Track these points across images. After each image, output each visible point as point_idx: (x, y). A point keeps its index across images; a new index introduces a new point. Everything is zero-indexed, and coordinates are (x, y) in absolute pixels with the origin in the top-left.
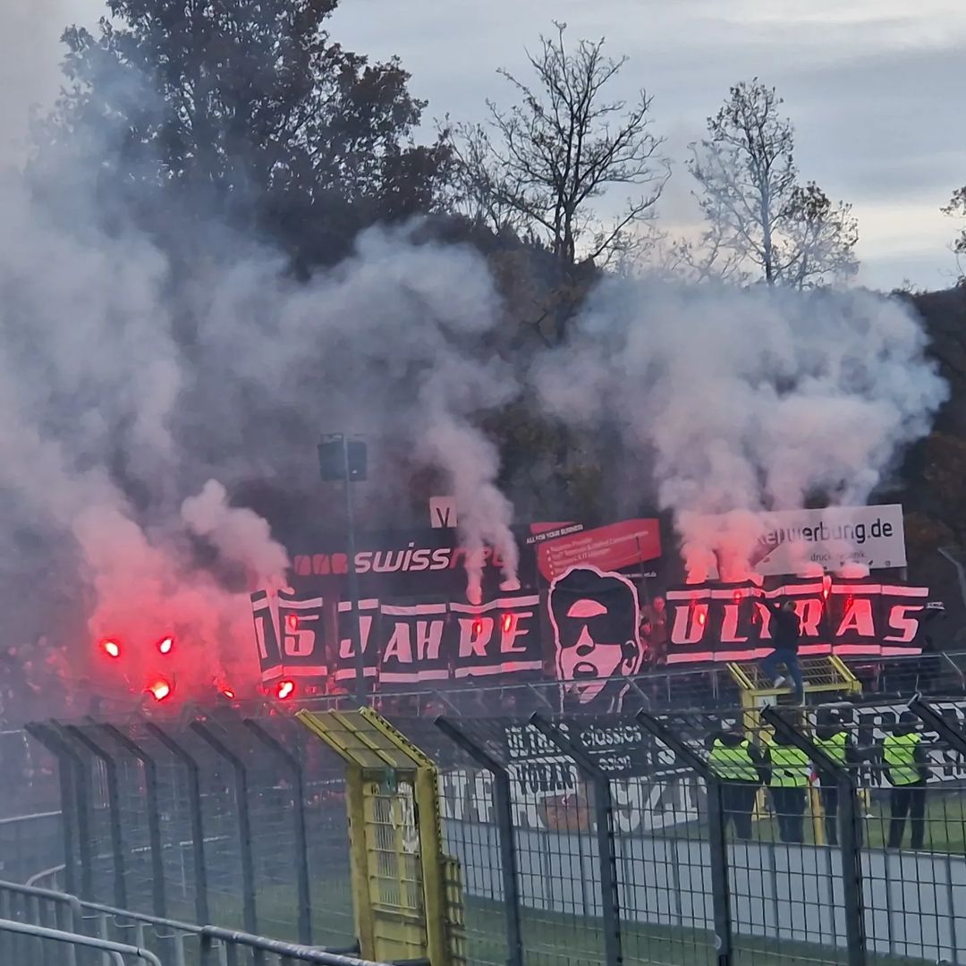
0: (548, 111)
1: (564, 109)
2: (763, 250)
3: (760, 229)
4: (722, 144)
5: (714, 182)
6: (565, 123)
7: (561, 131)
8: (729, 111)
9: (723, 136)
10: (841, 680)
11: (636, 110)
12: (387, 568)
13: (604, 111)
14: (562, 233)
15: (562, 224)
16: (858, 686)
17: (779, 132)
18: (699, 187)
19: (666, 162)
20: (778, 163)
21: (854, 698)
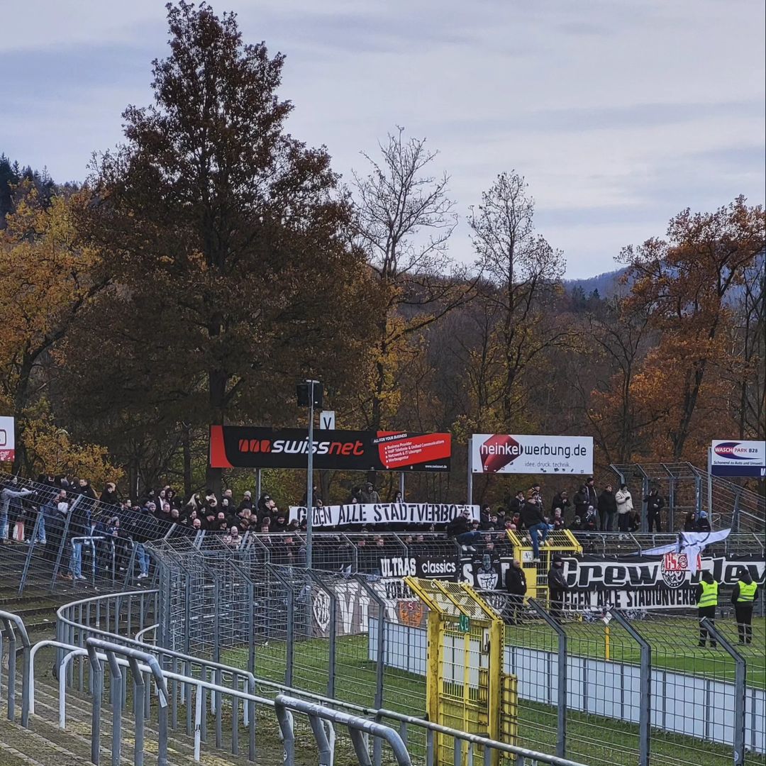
0: (389, 179)
1: (397, 179)
2: (508, 274)
3: (507, 261)
4: (491, 208)
5: (482, 231)
6: (398, 188)
7: (394, 192)
8: (496, 189)
9: (490, 204)
10: (571, 544)
11: (440, 183)
12: (292, 451)
13: (422, 182)
14: (390, 253)
15: (390, 248)
16: (580, 549)
17: (526, 204)
18: (473, 232)
19: (456, 216)
20: (522, 223)
21: (578, 556)
